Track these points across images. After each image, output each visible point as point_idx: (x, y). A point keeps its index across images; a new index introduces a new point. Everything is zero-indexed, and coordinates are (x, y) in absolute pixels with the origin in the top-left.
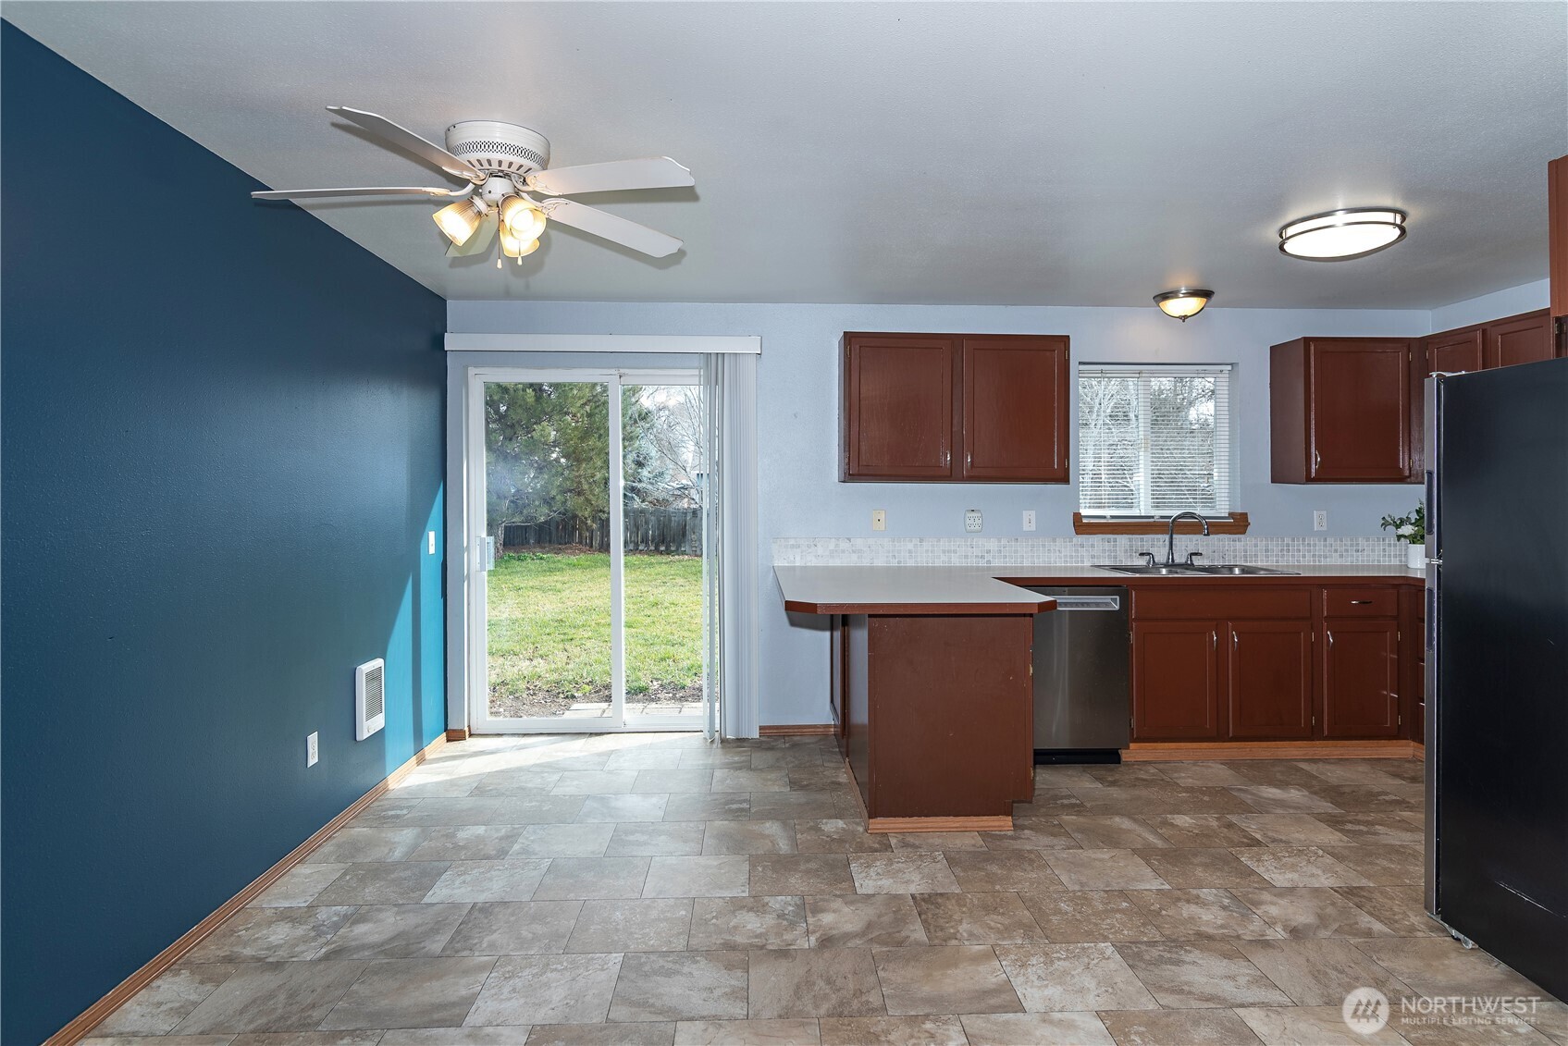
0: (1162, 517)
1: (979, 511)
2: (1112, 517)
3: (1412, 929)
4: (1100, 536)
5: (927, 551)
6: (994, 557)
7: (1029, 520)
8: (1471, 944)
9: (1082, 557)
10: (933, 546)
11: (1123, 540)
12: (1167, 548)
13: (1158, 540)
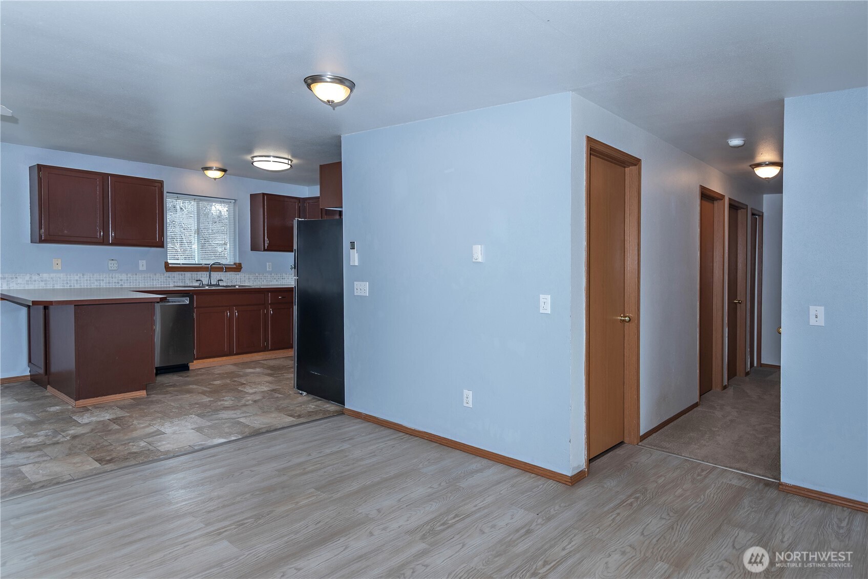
0: (205, 264)
1: (116, 260)
2: (183, 264)
3: (290, 394)
4: (178, 273)
5: (87, 280)
6: (124, 283)
7: (142, 265)
8: (305, 393)
9: (169, 282)
10: (90, 277)
11: (188, 274)
12: (208, 278)
13: (204, 274)
